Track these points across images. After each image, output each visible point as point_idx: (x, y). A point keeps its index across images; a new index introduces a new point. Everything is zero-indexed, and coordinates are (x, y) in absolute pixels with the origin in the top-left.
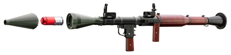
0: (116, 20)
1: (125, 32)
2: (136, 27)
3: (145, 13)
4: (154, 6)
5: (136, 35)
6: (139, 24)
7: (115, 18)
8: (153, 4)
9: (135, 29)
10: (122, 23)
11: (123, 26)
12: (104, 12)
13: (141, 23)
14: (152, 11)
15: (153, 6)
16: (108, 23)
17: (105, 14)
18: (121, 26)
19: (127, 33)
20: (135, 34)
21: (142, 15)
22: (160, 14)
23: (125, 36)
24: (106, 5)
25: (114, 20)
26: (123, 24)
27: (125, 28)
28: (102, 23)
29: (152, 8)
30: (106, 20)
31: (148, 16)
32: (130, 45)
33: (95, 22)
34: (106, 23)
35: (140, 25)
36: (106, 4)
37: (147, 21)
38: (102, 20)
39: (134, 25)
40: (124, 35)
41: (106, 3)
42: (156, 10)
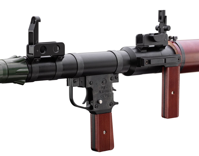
0: (64, 65)
1: (89, 98)
2: (117, 80)
3: (139, 38)
4: (162, 16)
5: (117, 103)
6: (126, 71)
7: (61, 60)
8: (160, 11)
9: (114, 85)
10: (80, 71)
11: (82, 79)
12: (30, 43)
13: (132, 68)
14: (157, 32)
15: (160, 18)
16: (42, 74)
17: (32, 48)
18: (77, 80)
19: (95, 99)
20: (115, 100)
21: (133, 44)
22: (177, 37)
23: (90, 109)
24: (35, 21)
25: (59, 64)
26: (84, 75)
27: (89, 86)
28: (26, 76)
29: (158, 24)
30: (36, 66)
31: (150, 46)
32: (104, 132)
33: (4, 74)
34: (38, 75)
35: (129, 73)
36: (33, 18)
37: (149, 62)
38: (24, 68)
39: (112, 75)
40: (85, 105)
41: (35, 15)
42: (168, 29)
